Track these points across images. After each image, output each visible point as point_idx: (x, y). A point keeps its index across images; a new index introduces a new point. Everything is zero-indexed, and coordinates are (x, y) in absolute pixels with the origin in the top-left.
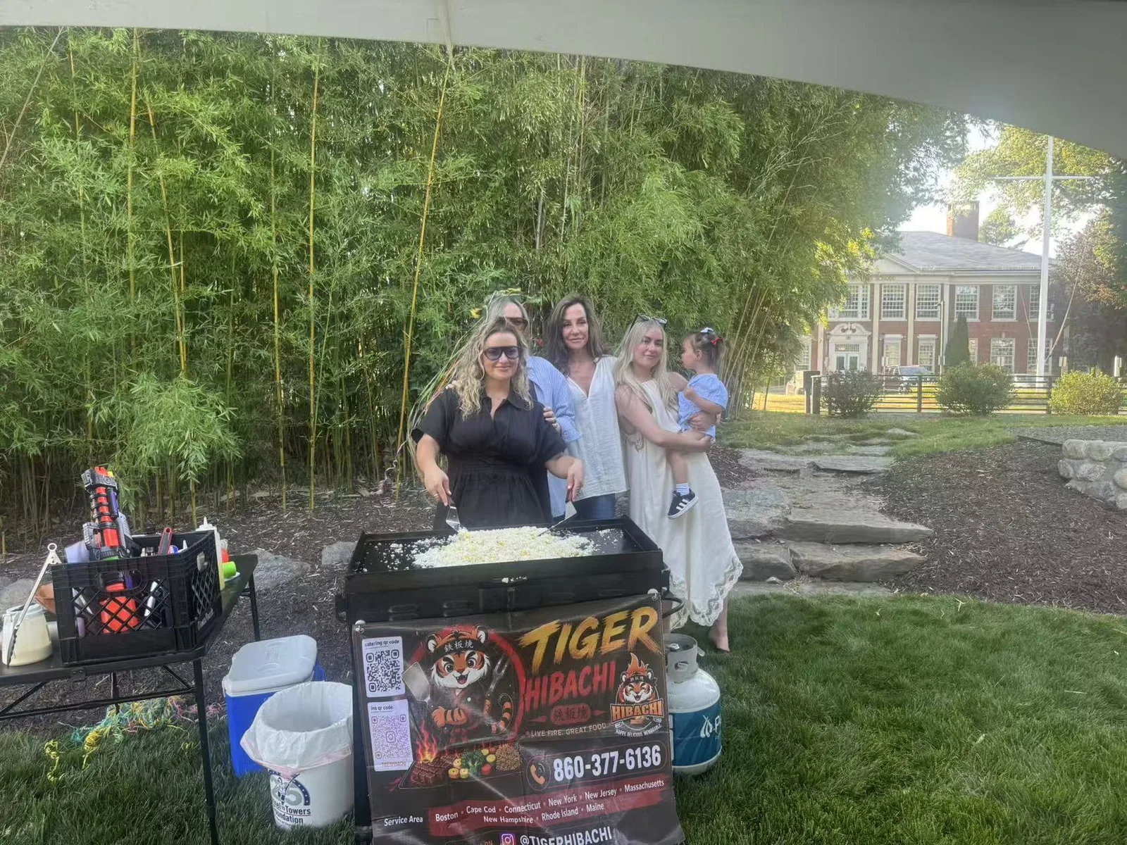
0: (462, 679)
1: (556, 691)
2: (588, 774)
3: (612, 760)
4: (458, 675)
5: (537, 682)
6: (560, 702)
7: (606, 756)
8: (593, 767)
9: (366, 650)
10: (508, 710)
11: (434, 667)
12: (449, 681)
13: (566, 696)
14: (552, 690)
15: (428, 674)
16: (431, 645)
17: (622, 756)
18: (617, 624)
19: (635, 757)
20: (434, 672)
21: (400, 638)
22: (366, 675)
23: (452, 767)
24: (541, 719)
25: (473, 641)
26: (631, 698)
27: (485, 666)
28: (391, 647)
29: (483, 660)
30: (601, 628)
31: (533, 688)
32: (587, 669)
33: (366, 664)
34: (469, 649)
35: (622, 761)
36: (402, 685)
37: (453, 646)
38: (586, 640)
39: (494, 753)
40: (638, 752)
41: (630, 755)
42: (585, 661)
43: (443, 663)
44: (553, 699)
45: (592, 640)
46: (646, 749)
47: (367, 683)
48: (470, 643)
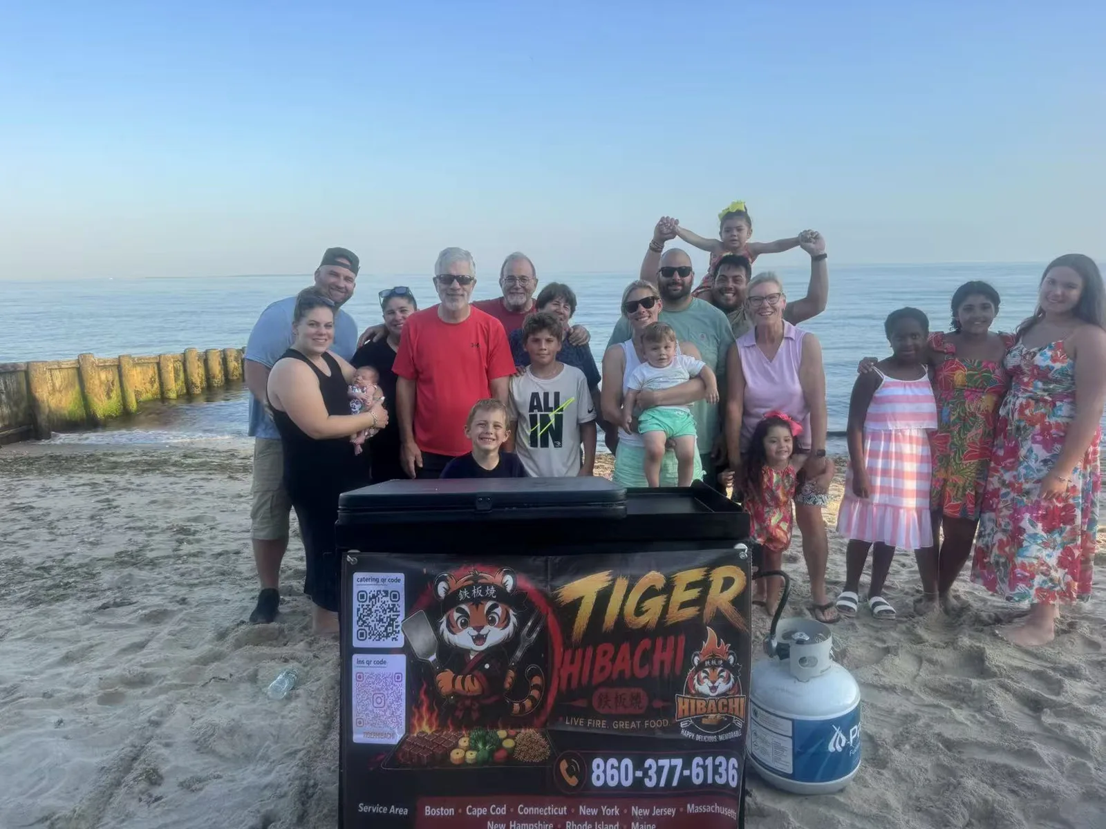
0: (479, 639)
1: (603, 668)
2: (638, 782)
3: (672, 769)
4: (475, 633)
5: (579, 653)
6: (609, 683)
7: (665, 762)
8: (646, 774)
9: (357, 587)
10: (536, 687)
11: (444, 619)
12: (463, 639)
13: (615, 676)
14: (597, 667)
15: (436, 627)
16: (442, 589)
17: (687, 765)
18: (691, 586)
19: (705, 768)
20: (443, 626)
21: (401, 576)
22: (355, 618)
23: (456, 746)
24: (581, 703)
25: (497, 588)
26: (704, 688)
27: (511, 625)
28: (391, 587)
29: (507, 618)
30: (668, 588)
31: (572, 662)
32: (646, 643)
33: (356, 604)
34: (490, 598)
35: (686, 773)
36: (401, 637)
37: (470, 593)
38: (648, 604)
39: (513, 738)
40: (709, 761)
41: (698, 765)
42: (644, 632)
43: (456, 615)
44: (598, 678)
45: (655, 604)
46: (720, 759)
47: (355, 628)
48: (492, 591)
